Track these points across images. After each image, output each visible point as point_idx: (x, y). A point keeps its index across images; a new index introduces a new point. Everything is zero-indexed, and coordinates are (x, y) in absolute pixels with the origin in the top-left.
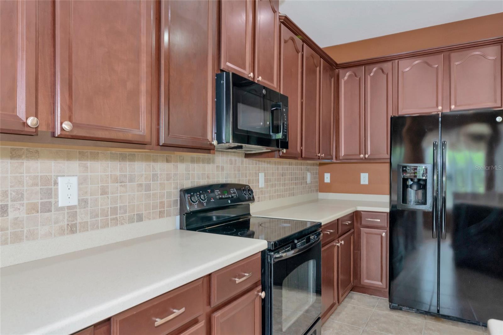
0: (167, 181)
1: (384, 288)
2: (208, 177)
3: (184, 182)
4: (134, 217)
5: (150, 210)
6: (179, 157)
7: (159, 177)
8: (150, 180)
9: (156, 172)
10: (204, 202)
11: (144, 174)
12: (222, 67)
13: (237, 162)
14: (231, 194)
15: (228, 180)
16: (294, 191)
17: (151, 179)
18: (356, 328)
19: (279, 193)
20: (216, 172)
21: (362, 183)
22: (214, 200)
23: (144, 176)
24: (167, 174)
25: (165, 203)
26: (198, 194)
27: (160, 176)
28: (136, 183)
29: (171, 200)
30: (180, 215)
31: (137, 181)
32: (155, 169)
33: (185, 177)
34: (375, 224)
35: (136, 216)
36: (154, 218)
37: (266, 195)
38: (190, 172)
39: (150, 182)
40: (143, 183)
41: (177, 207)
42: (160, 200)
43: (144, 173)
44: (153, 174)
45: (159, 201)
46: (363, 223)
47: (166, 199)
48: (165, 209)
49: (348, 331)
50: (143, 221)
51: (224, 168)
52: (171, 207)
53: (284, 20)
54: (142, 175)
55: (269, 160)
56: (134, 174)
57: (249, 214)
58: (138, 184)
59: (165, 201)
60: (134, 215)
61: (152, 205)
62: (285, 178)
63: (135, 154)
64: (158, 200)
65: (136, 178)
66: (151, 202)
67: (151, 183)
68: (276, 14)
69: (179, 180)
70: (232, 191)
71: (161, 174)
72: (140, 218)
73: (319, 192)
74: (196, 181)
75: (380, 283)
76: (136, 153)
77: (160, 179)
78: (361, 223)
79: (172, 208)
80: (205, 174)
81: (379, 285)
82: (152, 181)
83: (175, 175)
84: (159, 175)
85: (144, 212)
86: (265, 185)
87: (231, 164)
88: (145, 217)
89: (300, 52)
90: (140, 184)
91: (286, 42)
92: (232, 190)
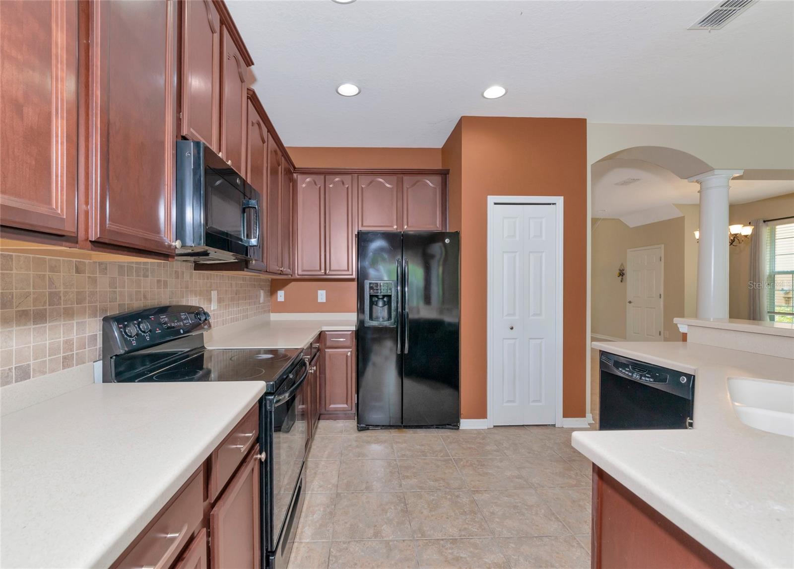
0: (77, 304)
1: (349, 410)
2: (145, 297)
3: (107, 305)
4: (10, 373)
5: (45, 356)
6: (99, 265)
7: (62, 298)
8: (45, 303)
9: (56, 289)
10: (147, 335)
11: (32, 293)
12: (185, 132)
13: (184, 276)
14: (182, 320)
15: (173, 301)
16: (248, 313)
17: (47, 301)
18: (333, 461)
19: (233, 316)
20: (157, 289)
21: (319, 300)
22: (160, 331)
23: (32, 296)
24: (78, 293)
25: (73, 343)
26: (136, 324)
27: (65, 296)
28: (15, 309)
29: (86, 336)
30: (104, 359)
31: (17, 307)
32: (53, 284)
33: (109, 298)
34: (340, 345)
35: (14, 371)
36: (53, 371)
37: (219, 320)
38: (118, 290)
39: (45, 307)
40: (30, 310)
41: (96, 347)
42: (63, 337)
43: (32, 290)
44: (50, 293)
45: (62, 339)
46: (328, 344)
47: (75, 334)
48: (75, 352)
49: (326, 468)
50: (30, 378)
51: (167, 283)
52: (85, 348)
53: (251, 96)
54: (27, 295)
55: (222, 274)
56: (10, 293)
57: (203, 347)
58: (19, 311)
59: (74, 339)
60: (10, 369)
61: (49, 348)
62: (239, 297)
63: (12, 255)
64: (60, 338)
65: (14, 301)
66: (48, 342)
67: (45, 310)
68: (243, 84)
69: (100, 303)
70: (182, 317)
71: (66, 293)
72: (24, 374)
73: (272, 313)
74: (127, 302)
75: (345, 406)
76: (14, 254)
77: (64, 301)
78: (325, 345)
79: (87, 349)
80: (140, 291)
81: (346, 408)
82: (49, 305)
83: (93, 294)
84: (62, 295)
85: (32, 362)
86: (218, 306)
87: (177, 277)
88: (34, 370)
89: (265, 142)
90: (23, 311)
91: (253, 124)
92: (183, 315)
